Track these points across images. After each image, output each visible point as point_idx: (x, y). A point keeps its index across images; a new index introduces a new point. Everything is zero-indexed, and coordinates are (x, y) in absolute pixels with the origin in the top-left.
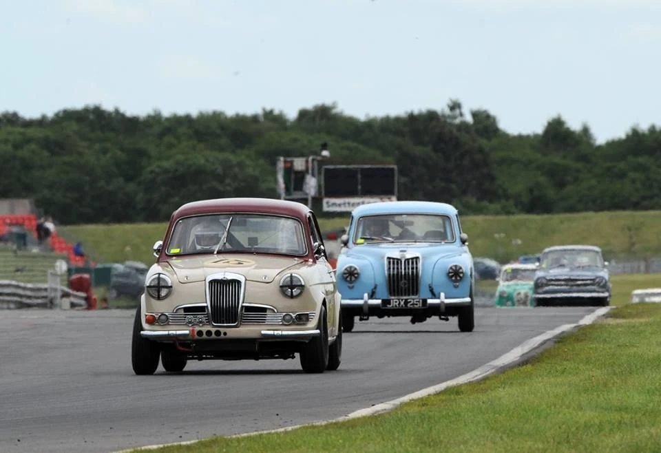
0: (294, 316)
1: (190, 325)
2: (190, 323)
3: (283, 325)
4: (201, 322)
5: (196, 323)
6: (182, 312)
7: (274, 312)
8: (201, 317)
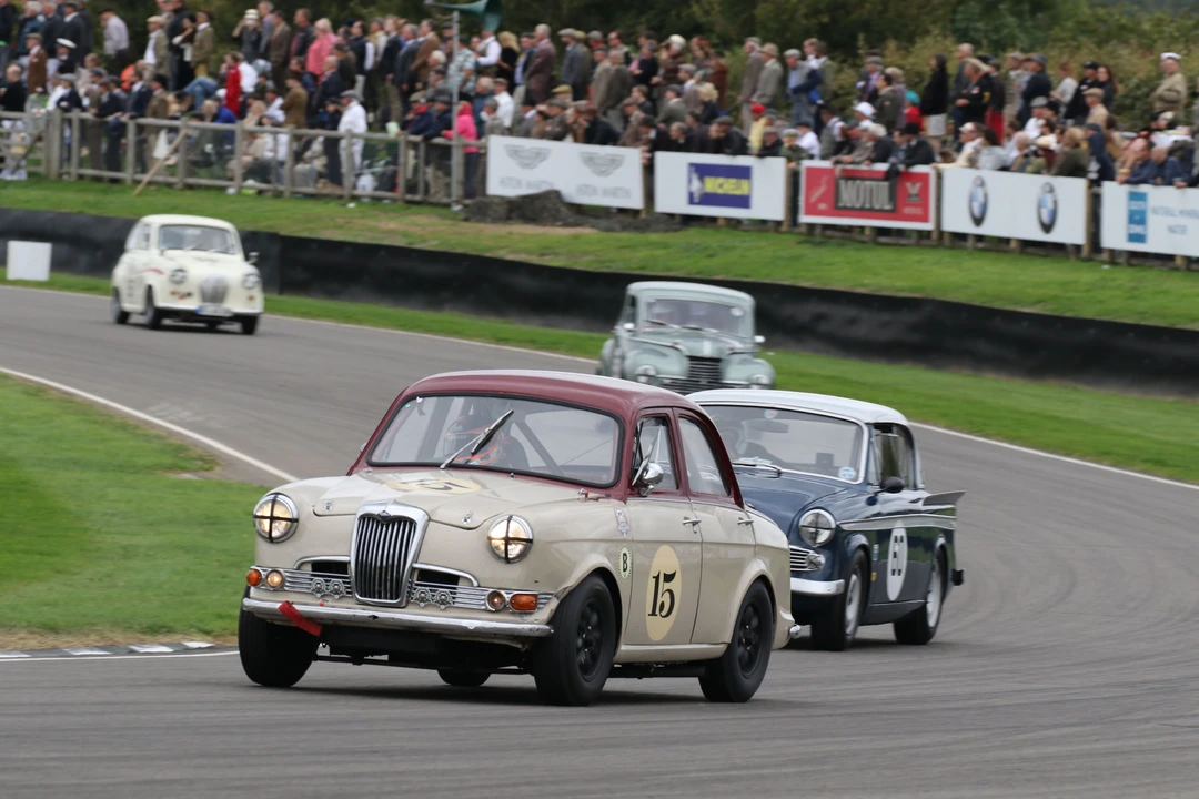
0: (507, 597)
1: (319, 595)
2: (318, 590)
3: (486, 611)
4: (336, 592)
5: (327, 592)
6: (308, 569)
7: (472, 585)
8: (337, 583)
